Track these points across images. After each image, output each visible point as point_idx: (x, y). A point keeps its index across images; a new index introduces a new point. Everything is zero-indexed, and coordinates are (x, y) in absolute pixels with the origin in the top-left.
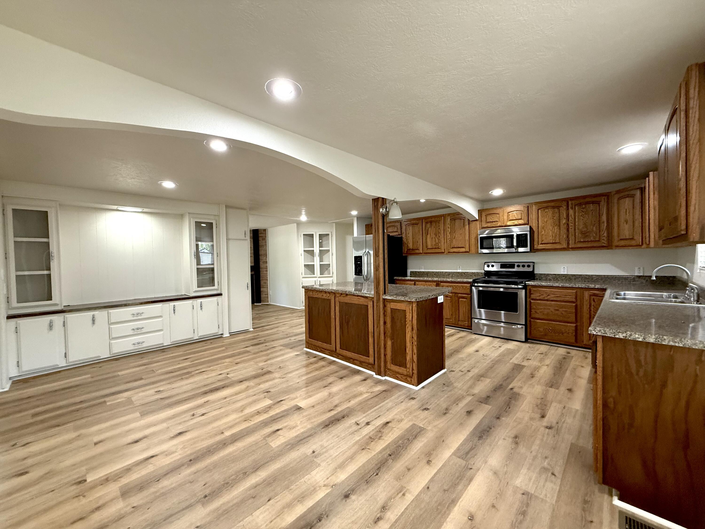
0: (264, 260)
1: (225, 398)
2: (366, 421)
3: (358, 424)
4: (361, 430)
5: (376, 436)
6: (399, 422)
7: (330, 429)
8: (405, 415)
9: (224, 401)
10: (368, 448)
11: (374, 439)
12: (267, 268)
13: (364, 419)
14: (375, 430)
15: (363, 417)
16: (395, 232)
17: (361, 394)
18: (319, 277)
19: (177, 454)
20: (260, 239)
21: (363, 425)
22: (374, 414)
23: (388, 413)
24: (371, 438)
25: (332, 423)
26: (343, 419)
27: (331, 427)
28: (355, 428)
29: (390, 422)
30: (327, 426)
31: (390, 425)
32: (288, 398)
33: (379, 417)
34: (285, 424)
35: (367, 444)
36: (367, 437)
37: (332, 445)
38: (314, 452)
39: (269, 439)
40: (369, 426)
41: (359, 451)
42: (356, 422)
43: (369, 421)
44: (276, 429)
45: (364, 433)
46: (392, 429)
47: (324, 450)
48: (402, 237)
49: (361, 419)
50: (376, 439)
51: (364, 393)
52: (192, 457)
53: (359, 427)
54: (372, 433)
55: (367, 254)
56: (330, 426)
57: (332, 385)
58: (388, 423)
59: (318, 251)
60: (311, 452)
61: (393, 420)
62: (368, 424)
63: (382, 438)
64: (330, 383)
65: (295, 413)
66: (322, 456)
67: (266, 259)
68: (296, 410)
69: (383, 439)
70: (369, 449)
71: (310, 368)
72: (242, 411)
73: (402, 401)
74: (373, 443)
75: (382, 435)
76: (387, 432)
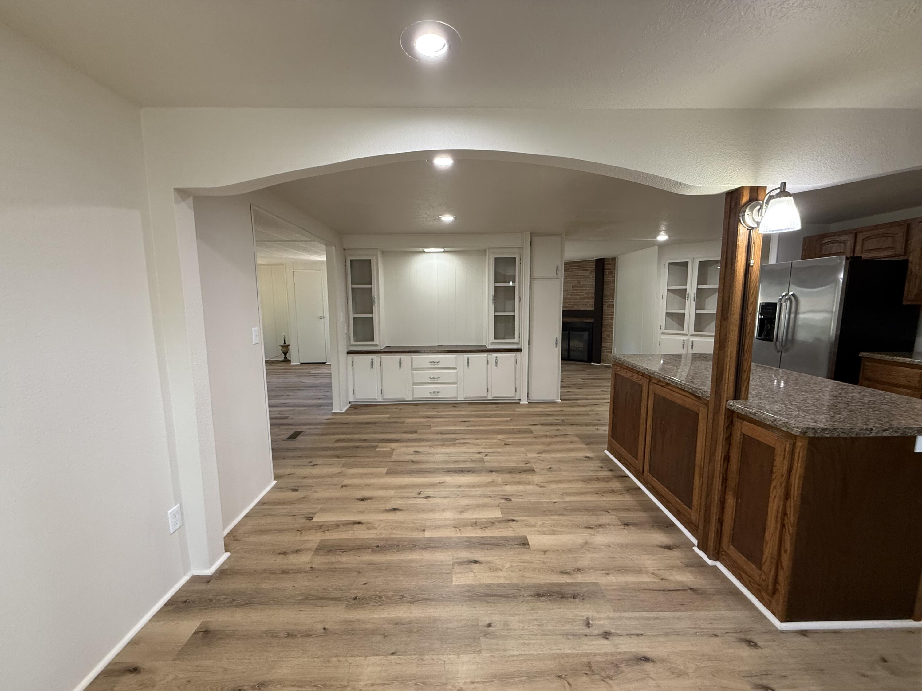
0: (610, 303)
1: (460, 486)
2: (607, 630)
3: (588, 625)
4: (586, 640)
5: (603, 669)
6: (673, 673)
7: (540, 604)
8: (698, 668)
9: (457, 489)
10: (570, 680)
11: (593, 673)
12: (613, 315)
13: (606, 622)
14: (609, 658)
15: (609, 618)
16: (885, 249)
17: (638, 571)
18: (692, 335)
19: (374, 531)
20: (606, 272)
21: (596, 632)
22: (634, 623)
23: (662, 639)
24: (590, 667)
25: (551, 595)
26: (572, 600)
27: (542, 602)
28: (579, 628)
29: (653, 661)
30: (539, 595)
31: (648, 666)
32: (523, 521)
33: (637, 635)
34: (489, 559)
35: (575, 672)
36: (585, 660)
37: (522, 633)
38: (489, 625)
39: (457, 569)
40: (606, 642)
41: (549, 675)
42: (588, 619)
43: (612, 631)
44: (475, 559)
45: (586, 647)
46: (644, 678)
47: (504, 633)
48: (908, 260)
49: (600, 619)
50: (597, 677)
51: (647, 573)
52: (381, 543)
53: (587, 631)
54: (599, 658)
55: (790, 299)
56: (543, 598)
57: (601, 530)
58: (646, 659)
59: (695, 291)
60: (486, 623)
61: (663, 661)
62: (606, 635)
63: (610, 682)
64: (600, 526)
65: (514, 549)
66: (494, 641)
67: (613, 302)
68: (520, 544)
69: (611, 686)
70: (569, 684)
71: (589, 486)
72: (462, 512)
73: (717, 632)
74: (585, 678)
75: (613, 676)
76: (630, 676)
